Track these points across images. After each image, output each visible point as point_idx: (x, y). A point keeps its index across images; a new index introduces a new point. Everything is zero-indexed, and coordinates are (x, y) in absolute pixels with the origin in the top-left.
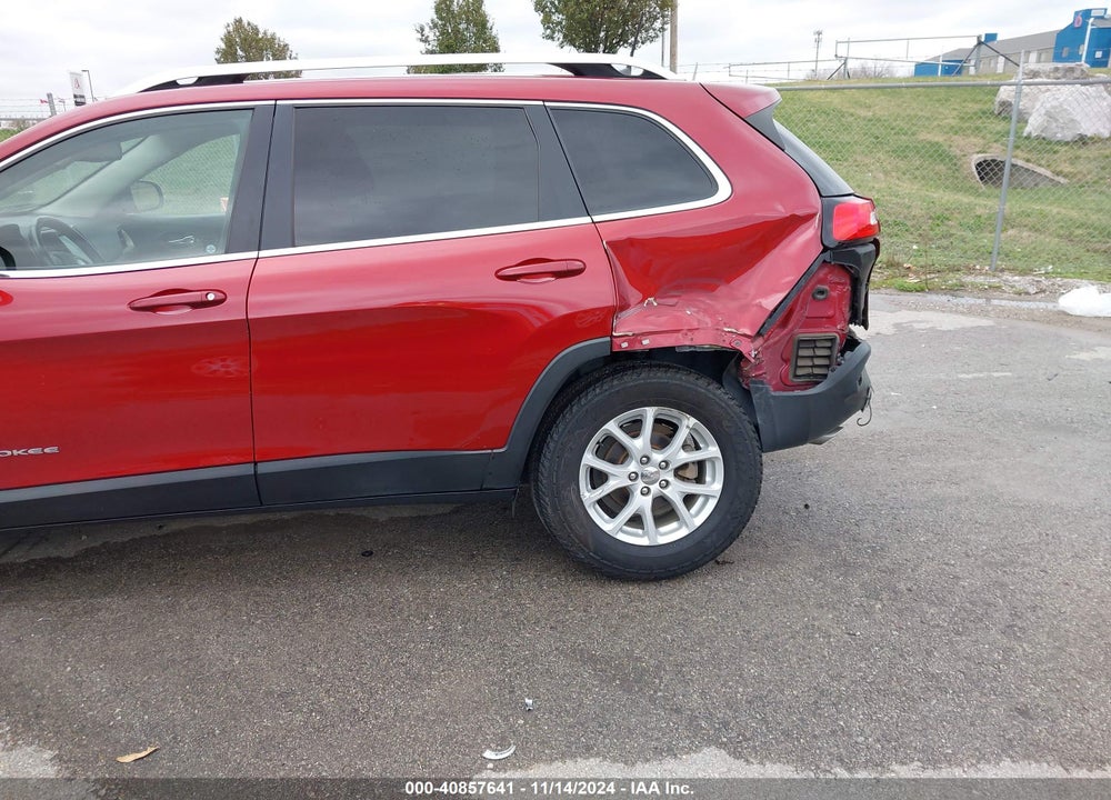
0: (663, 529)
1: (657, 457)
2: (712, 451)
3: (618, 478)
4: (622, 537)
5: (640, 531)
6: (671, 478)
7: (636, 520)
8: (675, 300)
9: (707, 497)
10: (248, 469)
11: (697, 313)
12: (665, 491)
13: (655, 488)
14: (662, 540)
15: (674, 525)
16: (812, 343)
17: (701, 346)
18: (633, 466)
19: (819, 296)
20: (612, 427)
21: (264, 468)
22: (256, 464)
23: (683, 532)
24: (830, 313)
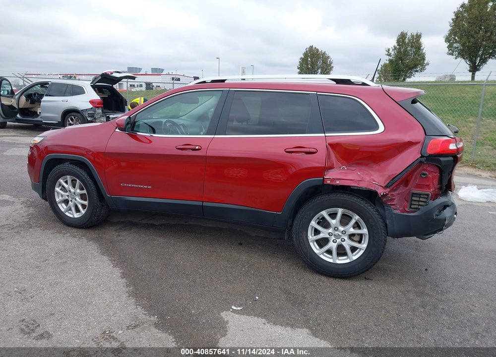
0: (340, 258)
1: (341, 228)
2: (365, 231)
3: (324, 233)
4: (322, 256)
5: (331, 257)
6: (346, 238)
7: (329, 252)
8: (355, 168)
9: (361, 249)
10: (200, 203)
11: (363, 174)
12: (343, 243)
13: (339, 241)
14: (338, 262)
15: (345, 257)
16: (419, 195)
17: (362, 187)
18: (330, 230)
19: (423, 176)
20: (324, 213)
21: (205, 204)
22: (203, 202)
23: (348, 261)
24: (428, 184)
